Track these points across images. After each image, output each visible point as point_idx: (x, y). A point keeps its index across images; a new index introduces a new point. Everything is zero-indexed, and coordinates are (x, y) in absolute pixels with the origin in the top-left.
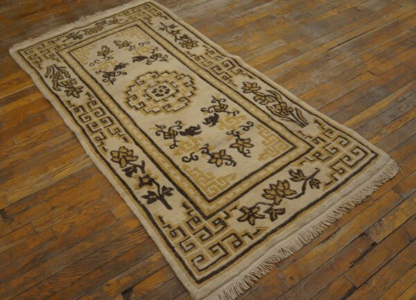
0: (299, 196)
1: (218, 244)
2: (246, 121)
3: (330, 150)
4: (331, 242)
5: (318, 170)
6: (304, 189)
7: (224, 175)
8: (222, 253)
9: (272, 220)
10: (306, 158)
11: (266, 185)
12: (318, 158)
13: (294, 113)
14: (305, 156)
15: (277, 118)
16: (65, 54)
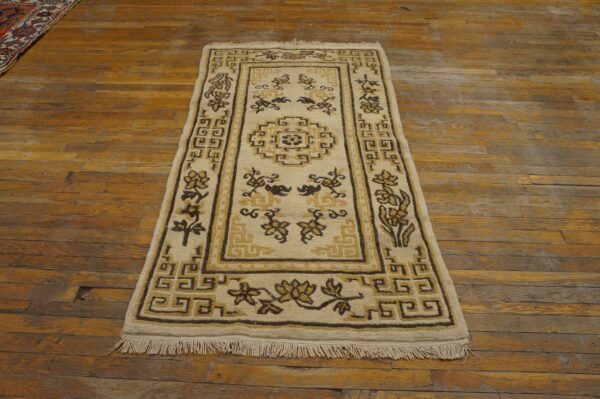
0: (312, 308)
1: (189, 300)
2: (342, 208)
3: (399, 286)
4: (296, 373)
5: (361, 296)
6: (325, 305)
7: (261, 245)
8: (184, 308)
9: (260, 312)
10: (363, 278)
11: (289, 278)
12: (376, 286)
13: (405, 228)
14: (365, 276)
15: (378, 223)
16: (245, 68)
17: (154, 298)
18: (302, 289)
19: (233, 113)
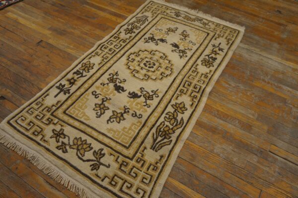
0: (81, 159)
1: (34, 124)
2: (142, 113)
3: (133, 171)
4: (48, 187)
5: (109, 166)
6: (88, 161)
8: (28, 128)
9: (57, 148)
10: (118, 157)
12: (122, 164)
13: (166, 140)
14: (121, 156)
15: (154, 130)
16: (160, 16)
17: (22, 116)
18: (85, 146)
19: (133, 39)
